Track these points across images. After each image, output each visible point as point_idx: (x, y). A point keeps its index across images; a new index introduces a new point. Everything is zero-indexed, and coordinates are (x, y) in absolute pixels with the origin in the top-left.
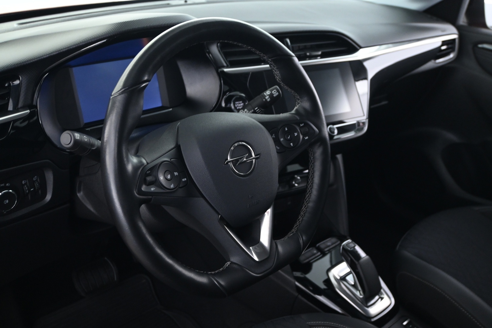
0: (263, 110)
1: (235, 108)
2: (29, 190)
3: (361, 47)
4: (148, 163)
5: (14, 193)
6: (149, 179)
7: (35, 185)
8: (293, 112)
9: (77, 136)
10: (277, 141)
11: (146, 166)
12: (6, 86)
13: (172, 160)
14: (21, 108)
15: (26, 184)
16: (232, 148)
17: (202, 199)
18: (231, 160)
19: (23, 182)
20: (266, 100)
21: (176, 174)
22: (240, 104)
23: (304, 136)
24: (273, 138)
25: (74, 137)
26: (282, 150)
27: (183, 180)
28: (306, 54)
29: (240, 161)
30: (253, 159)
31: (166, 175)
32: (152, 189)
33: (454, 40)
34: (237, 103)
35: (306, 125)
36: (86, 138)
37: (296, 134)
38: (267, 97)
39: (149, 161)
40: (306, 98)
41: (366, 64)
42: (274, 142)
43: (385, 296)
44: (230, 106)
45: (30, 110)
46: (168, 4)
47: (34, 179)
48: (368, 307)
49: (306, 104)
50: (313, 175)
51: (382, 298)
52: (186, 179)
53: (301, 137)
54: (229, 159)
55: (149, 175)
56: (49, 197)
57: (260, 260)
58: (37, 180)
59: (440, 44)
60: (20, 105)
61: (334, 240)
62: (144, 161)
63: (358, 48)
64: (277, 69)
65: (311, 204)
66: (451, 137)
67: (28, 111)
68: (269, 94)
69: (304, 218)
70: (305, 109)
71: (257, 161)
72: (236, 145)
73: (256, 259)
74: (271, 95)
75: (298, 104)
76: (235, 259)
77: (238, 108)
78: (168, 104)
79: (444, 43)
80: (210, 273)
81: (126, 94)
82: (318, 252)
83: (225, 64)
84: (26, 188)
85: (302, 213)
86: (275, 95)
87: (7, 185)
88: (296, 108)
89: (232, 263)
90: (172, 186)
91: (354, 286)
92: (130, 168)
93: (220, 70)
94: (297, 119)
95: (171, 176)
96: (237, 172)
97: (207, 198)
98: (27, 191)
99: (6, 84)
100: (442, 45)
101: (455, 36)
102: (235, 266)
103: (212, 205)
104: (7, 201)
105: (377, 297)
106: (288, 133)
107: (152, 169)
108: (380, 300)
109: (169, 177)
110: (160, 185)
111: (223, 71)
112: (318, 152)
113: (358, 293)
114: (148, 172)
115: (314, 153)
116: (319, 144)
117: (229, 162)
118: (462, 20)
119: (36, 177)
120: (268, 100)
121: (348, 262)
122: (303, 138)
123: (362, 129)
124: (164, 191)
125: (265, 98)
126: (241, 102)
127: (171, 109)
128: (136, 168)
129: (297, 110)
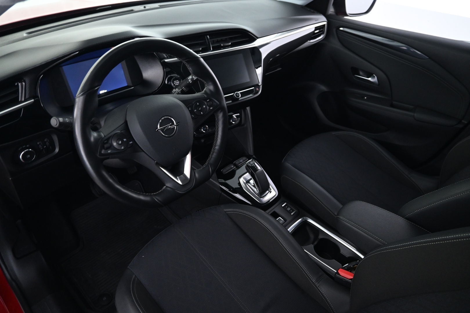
0: (188, 88)
1: (174, 85)
2: (43, 147)
3: (258, 38)
4: (105, 136)
5: (32, 151)
6: (106, 146)
7: (47, 144)
8: (203, 92)
9: (61, 119)
10: (191, 112)
11: (103, 138)
12: (16, 85)
13: (122, 131)
14: (28, 98)
15: (40, 144)
16: (161, 121)
17: (143, 153)
18: (160, 128)
19: (38, 143)
20: (189, 82)
21: (125, 140)
22: (177, 82)
23: (210, 107)
24: (189, 111)
25: (59, 120)
26: (196, 117)
27: (130, 143)
28: (221, 45)
29: (166, 128)
30: (175, 126)
31: (117, 142)
32: (109, 152)
33: (324, 25)
34: (175, 81)
35: (211, 100)
36: (68, 119)
37: (204, 107)
38: (190, 81)
39: (105, 135)
40: (210, 83)
41: (261, 50)
42: (190, 113)
43: (272, 190)
44: (170, 83)
45: (34, 99)
46: (132, 10)
47: (45, 141)
48: (261, 198)
49: (211, 87)
50: (218, 130)
51: (271, 192)
52: (132, 142)
53: (208, 108)
54: (158, 128)
55: (107, 143)
56: (57, 150)
57: (184, 184)
58: (47, 141)
59: (313, 29)
60: (27, 97)
61: (244, 158)
62: (103, 135)
63: (256, 38)
64: (190, 66)
65: (217, 148)
66: (323, 88)
67: (33, 100)
68: (191, 78)
69: (213, 156)
70: (210, 90)
71: (178, 126)
72: (163, 118)
73: (181, 183)
74: (192, 79)
75: (206, 87)
76: (168, 185)
77: (176, 85)
78: (131, 84)
79: (316, 28)
80: (153, 194)
81: (85, 96)
82: (234, 167)
83: (166, 57)
84: (40, 146)
85: (211, 153)
86: (194, 79)
87: (27, 146)
88: (205, 89)
89: (167, 187)
90: (123, 148)
91: (254, 186)
92: (92, 139)
93: (162, 61)
94: (205, 97)
95: (121, 142)
96: (164, 134)
97: (146, 152)
98: (42, 148)
99: (15, 83)
100: (316, 30)
101: (325, 23)
102: (168, 189)
103: (150, 156)
104: (29, 156)
105: (268, 192)
106: (199, 106)
107: (108, 139)
108: (269, 192)
109: (120, 142)
110: (115, 148)
111: (165, 61)
112: (220, 115)
113: (255, 190)
114: (105, 142)
115: (218, 116)
116: (220, 111)
117: (159, 129)
118: (331, 10)
119: (46, 139)
120: (191, 82)
121: (249, 173)
122: (209, 108)
123: (258, 92)
124: (117, 151)
125: (188, 81)
126: (178, 81)
127: (133, 88)
128: (96, 140)
129: (205, 91)
